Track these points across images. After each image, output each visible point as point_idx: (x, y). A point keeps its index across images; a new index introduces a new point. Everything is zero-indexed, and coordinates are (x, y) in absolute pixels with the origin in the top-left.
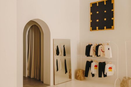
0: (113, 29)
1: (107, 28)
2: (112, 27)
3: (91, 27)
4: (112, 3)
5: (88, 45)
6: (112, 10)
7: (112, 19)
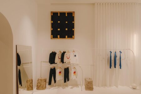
0: (74, 38)
1: (68, 37)
2: (73, 36)
3: (52, 34)
4: (73, 16)
5: (52, 52)
6: (73, 22)
7: (73, 29)
